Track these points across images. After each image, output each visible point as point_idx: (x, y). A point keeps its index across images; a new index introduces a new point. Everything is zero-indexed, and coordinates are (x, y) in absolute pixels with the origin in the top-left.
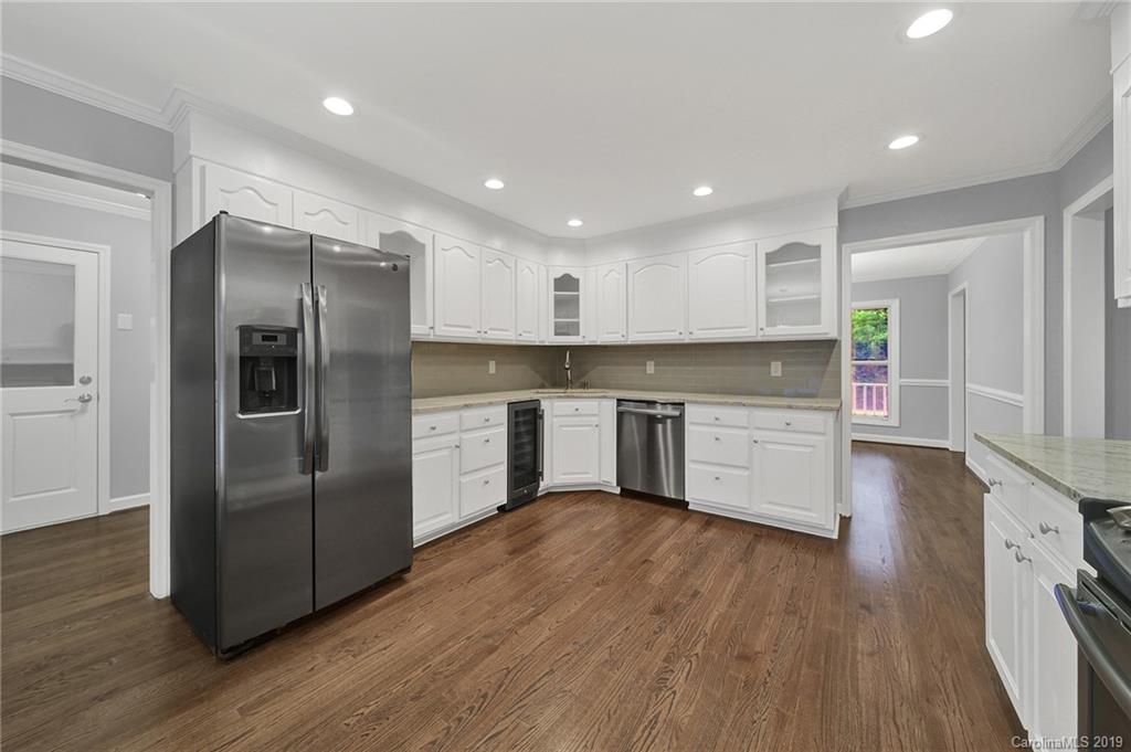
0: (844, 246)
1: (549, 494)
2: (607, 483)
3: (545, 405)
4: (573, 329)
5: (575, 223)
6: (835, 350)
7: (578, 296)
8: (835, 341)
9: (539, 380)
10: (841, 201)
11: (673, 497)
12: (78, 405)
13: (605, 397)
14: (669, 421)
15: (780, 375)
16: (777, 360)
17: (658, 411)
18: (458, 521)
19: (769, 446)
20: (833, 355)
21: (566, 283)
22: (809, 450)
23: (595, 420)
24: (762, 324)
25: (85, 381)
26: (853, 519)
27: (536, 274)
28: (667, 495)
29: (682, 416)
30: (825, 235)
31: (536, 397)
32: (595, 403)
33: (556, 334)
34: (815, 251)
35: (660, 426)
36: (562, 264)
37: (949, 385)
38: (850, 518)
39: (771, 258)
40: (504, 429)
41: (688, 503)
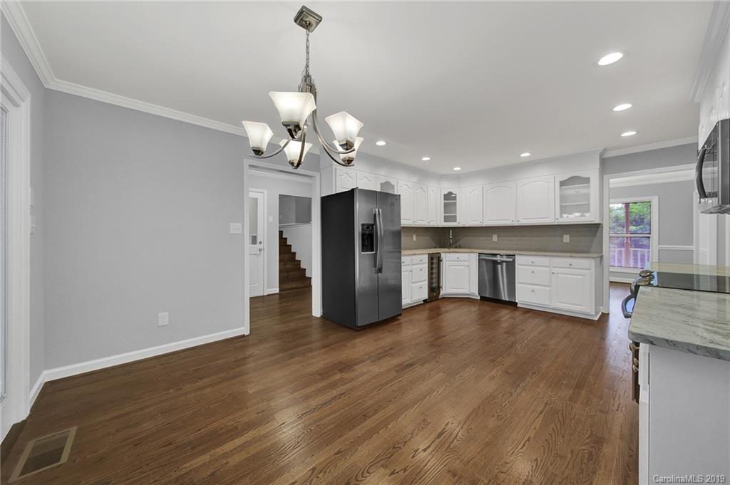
0: (605, 176)
1: (443, 298)
2: (473, 294)
3: (443, 255)
4: (454, 219)
5: (457, 169)
6: (599, 229)
7: (456, 203)
8: (600, 224)
9: (434, 245)
10: (601, 155)
11: (507, 300)
12: (259, 252)
13: (472, 252)
14: (504, 264)
15: (568, 241)
16: (567, 234)
17: (498, 258)
18: (410, 302)
19: (560, 275)
20: (599, 231)
21: (449, 197)
22: (581, 277)
23: (468, 263)
24: (558, 216)
25: (260, 243)
26: (610, 315)
27: (435, 192)
28: (504, 299)
29: (514, 261)
30: (592, 172)
31: (439, 252)
32: (466, 255)
33: (445, 221)
34: (587, 180)
35: (499, 266)
36: (447, 187)
37: (694, 249)
38: (608, 314)
39: (562, 183)
40: (427, 265)
41: (517, 303)
